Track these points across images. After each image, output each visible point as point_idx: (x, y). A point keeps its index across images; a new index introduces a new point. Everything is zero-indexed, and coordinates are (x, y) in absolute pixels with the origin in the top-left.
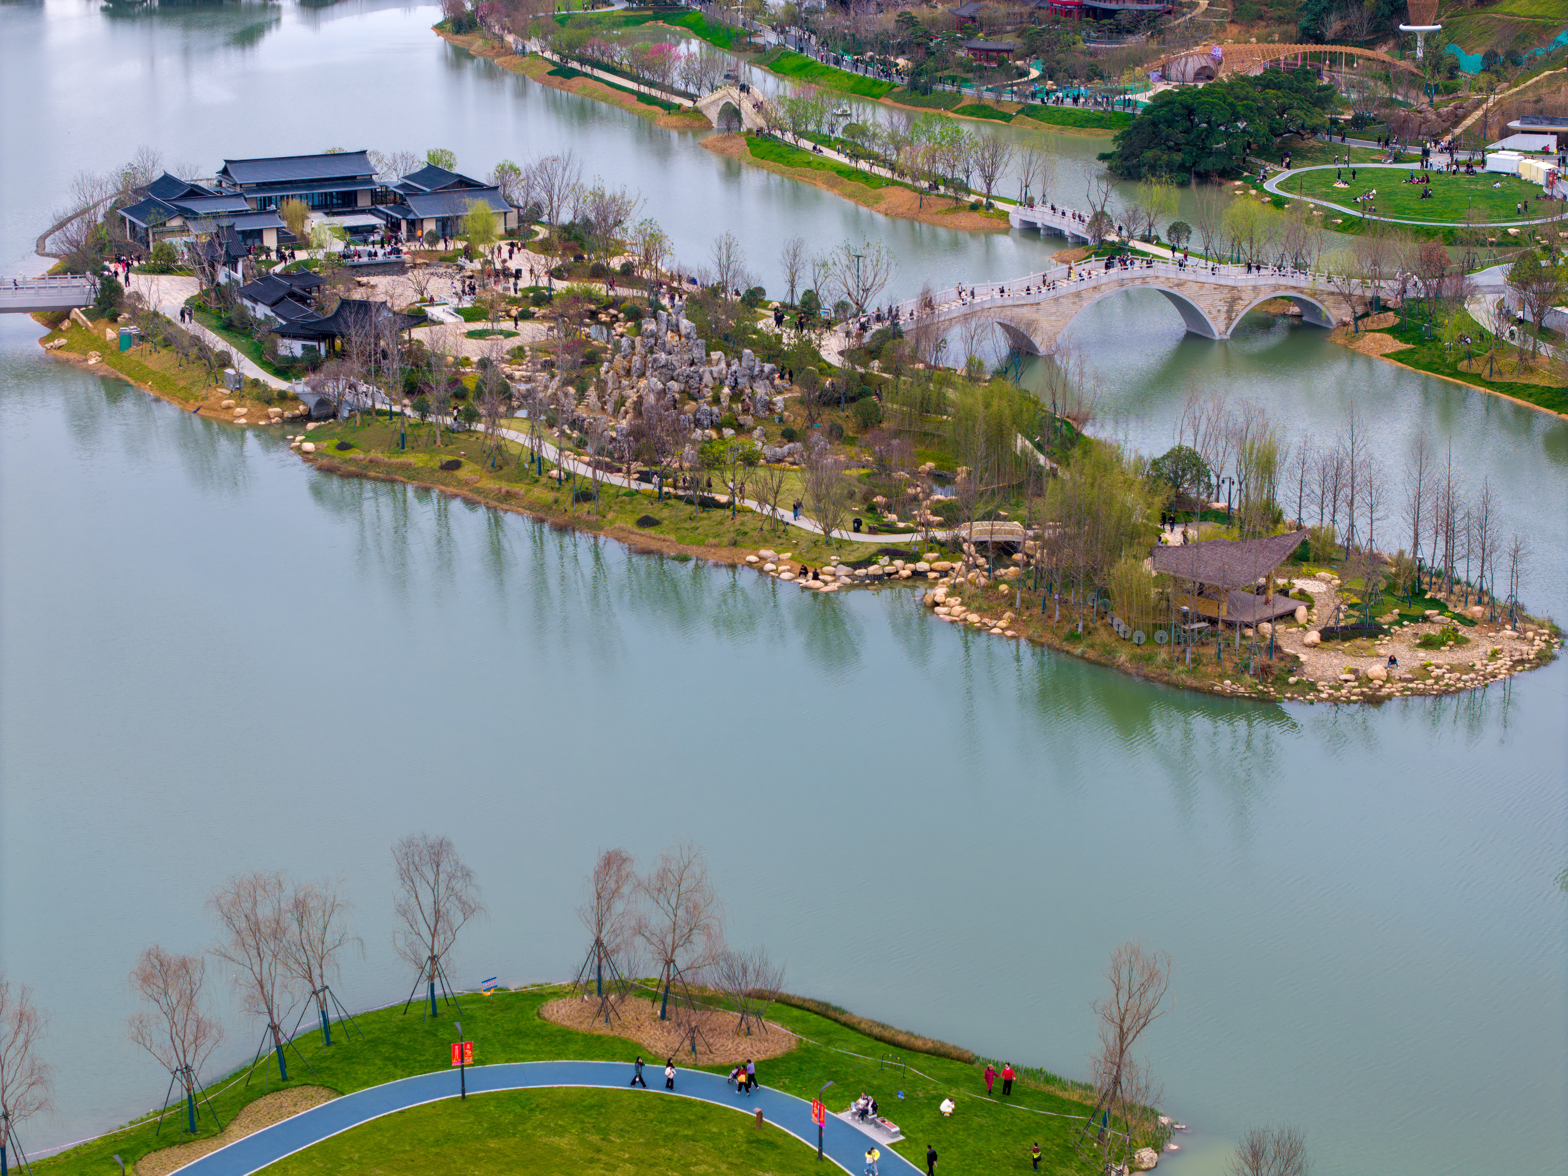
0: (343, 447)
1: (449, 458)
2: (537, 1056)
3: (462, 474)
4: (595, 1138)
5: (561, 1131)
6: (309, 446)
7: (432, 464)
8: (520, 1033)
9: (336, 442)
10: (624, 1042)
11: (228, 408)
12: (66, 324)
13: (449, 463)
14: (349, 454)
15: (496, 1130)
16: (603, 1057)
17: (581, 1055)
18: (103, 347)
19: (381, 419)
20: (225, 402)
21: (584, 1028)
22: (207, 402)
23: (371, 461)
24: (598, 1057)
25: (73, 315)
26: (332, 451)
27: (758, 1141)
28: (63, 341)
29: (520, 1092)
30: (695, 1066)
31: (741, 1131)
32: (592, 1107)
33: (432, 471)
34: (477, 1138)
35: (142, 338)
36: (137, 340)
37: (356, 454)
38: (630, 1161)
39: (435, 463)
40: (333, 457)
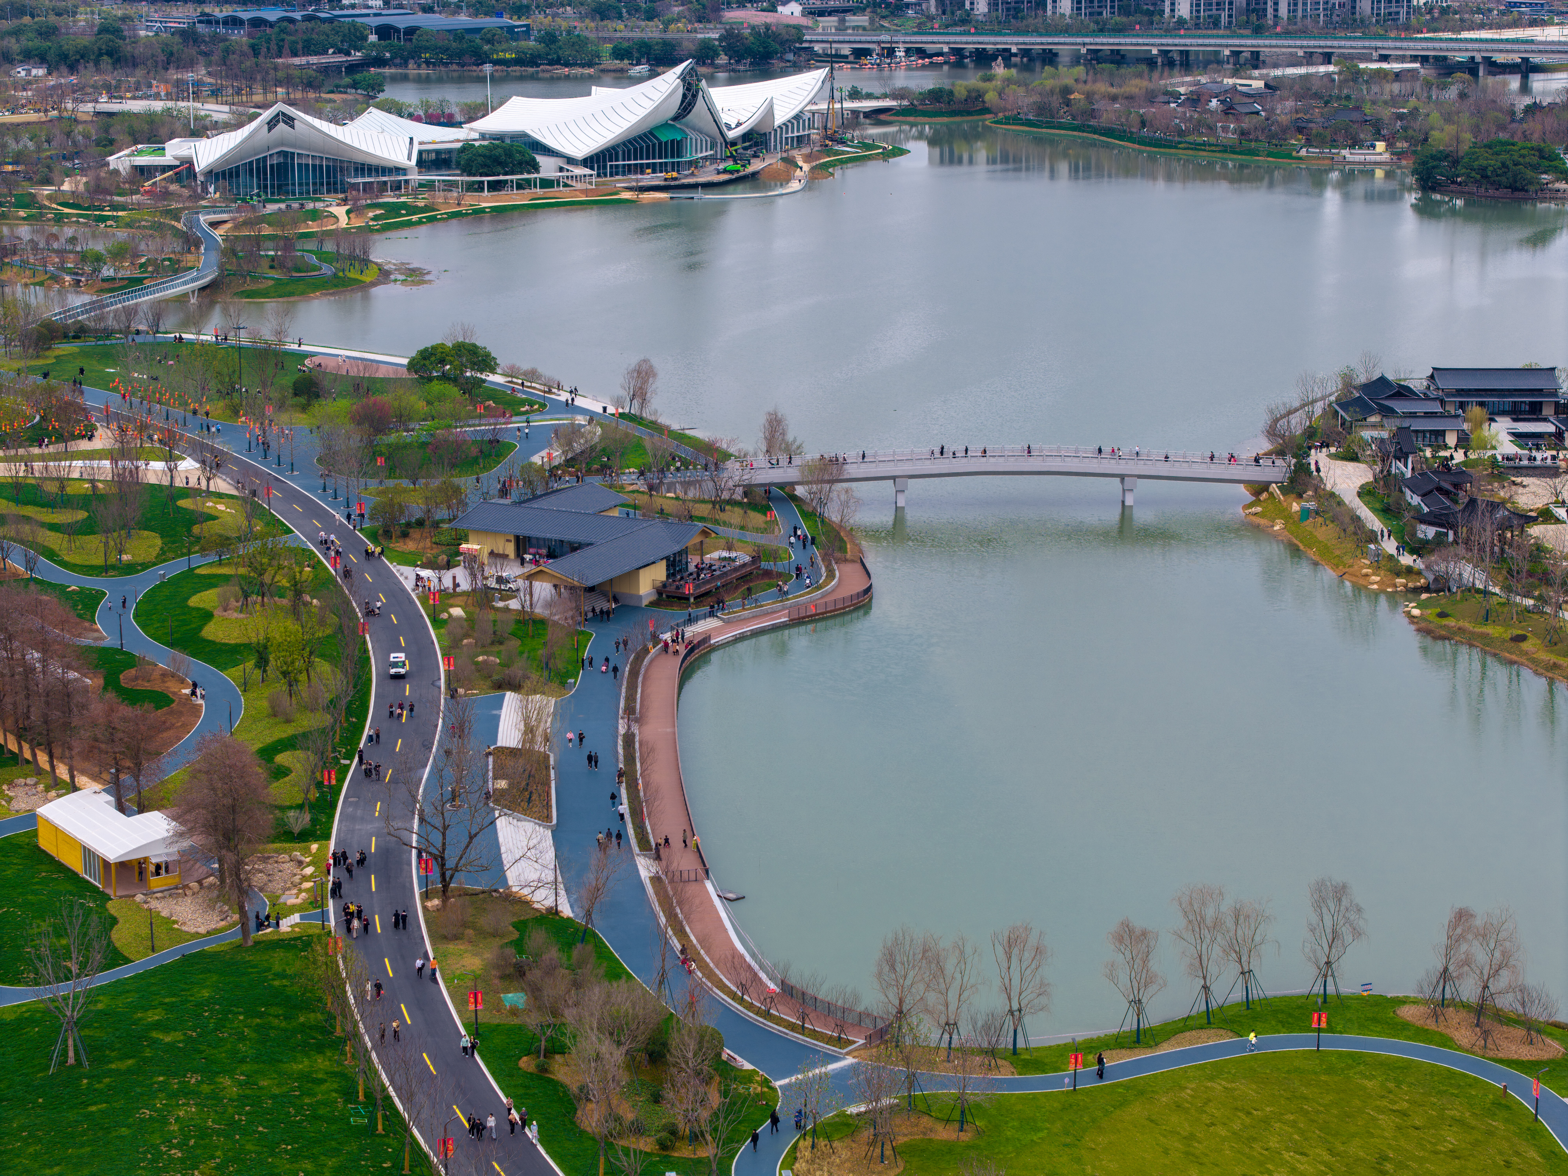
0: (1442, 615)
1: (1520, 632)
2: (1379, 1034)
3: (1525, 646)
4: (1391, 1085)
5: (1371, 1077)
6: (1416, 612)
7: (1505, 635)
8: (1375, 1020)
9: (1438, 610)
10: (1441, 1035)
11: (1367, 575)
12: (1264, 495)
13: (1518, 636)
14: (1444, 621)
15: (1330, 1070)
16: (1423, 1042)
17: (1409, 1038)
18: (1288, 517)
19: (1477, 596)
20: (1365, 571)
21: (1420, 1023)
22: (1351, 570)
23: (1459, 629)
24: (1420, 1041)
25: (1271, 489)
26: (1432, 618)
27: (1500, 1104)
28: (1259, 509)
29: (1356, 1053)
30: (1483, 1057)
31: (1491, 1097)
32: (1399, 1068)
33: (1504, 640)
34: (1316, 1073)
35: (1317, 513)
36: (1313, 514)
37: (1451, 622)
38: (1407, 1101)
39: (1507, 636)
40: (1430, 622)
